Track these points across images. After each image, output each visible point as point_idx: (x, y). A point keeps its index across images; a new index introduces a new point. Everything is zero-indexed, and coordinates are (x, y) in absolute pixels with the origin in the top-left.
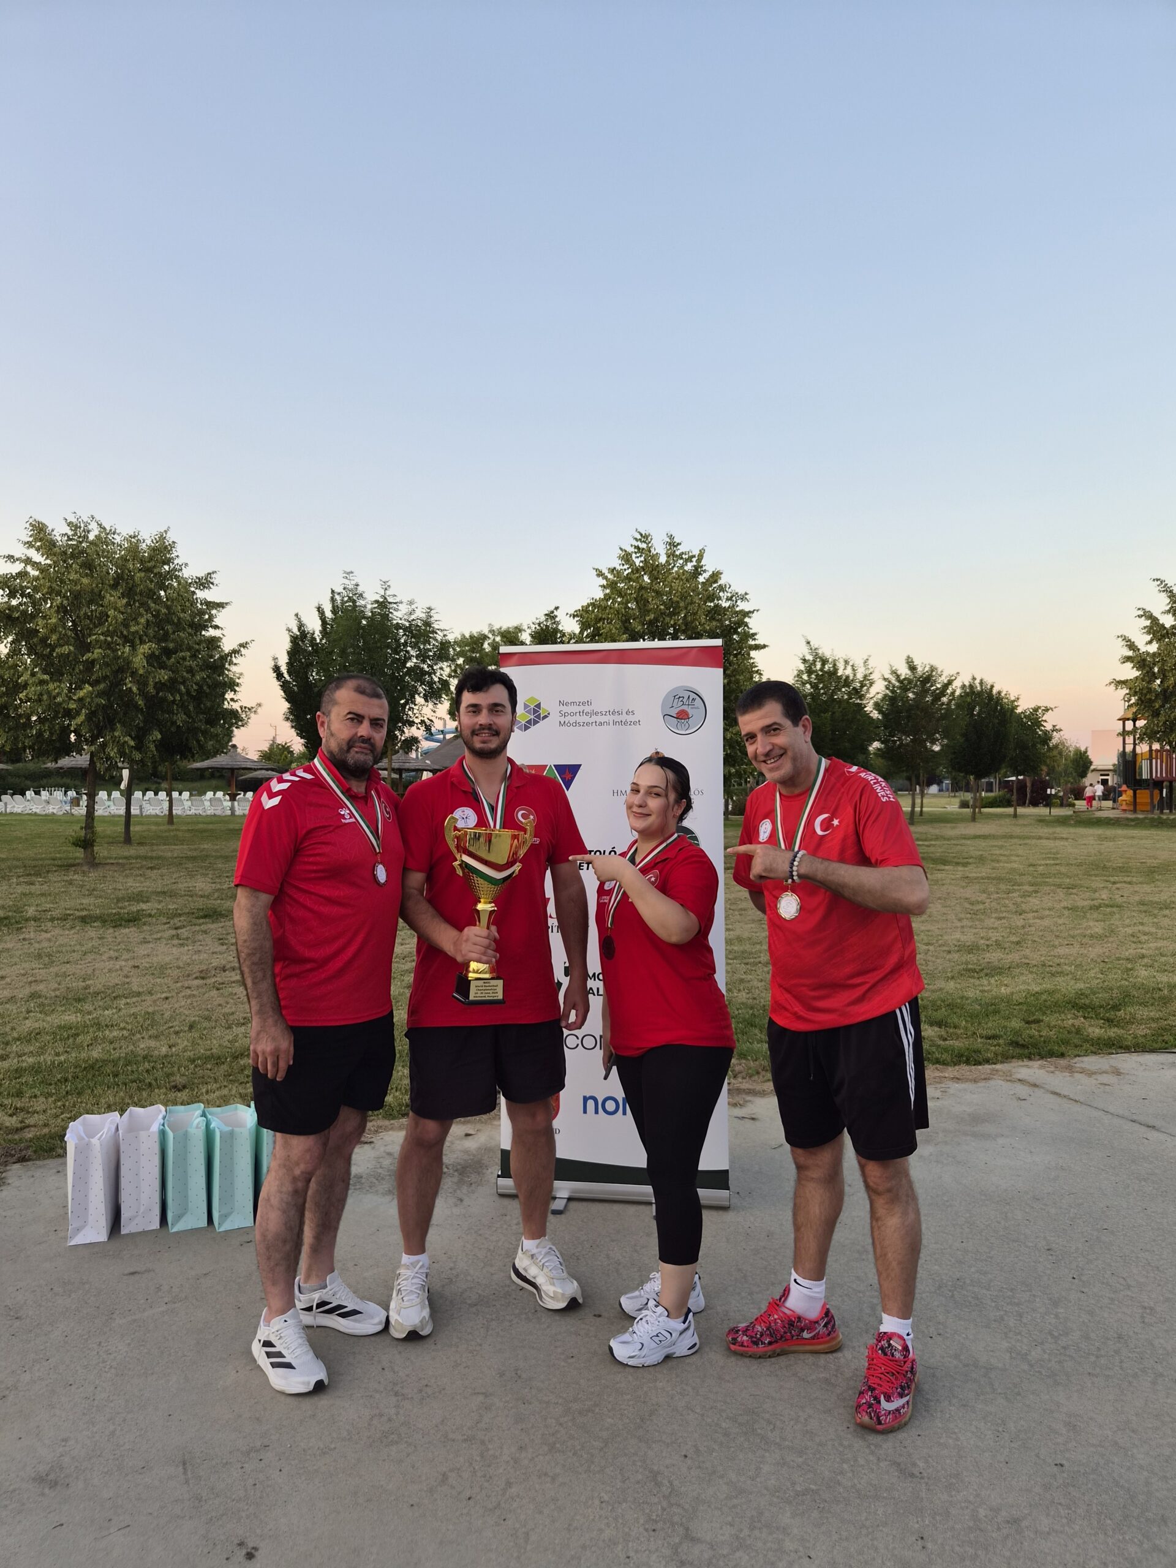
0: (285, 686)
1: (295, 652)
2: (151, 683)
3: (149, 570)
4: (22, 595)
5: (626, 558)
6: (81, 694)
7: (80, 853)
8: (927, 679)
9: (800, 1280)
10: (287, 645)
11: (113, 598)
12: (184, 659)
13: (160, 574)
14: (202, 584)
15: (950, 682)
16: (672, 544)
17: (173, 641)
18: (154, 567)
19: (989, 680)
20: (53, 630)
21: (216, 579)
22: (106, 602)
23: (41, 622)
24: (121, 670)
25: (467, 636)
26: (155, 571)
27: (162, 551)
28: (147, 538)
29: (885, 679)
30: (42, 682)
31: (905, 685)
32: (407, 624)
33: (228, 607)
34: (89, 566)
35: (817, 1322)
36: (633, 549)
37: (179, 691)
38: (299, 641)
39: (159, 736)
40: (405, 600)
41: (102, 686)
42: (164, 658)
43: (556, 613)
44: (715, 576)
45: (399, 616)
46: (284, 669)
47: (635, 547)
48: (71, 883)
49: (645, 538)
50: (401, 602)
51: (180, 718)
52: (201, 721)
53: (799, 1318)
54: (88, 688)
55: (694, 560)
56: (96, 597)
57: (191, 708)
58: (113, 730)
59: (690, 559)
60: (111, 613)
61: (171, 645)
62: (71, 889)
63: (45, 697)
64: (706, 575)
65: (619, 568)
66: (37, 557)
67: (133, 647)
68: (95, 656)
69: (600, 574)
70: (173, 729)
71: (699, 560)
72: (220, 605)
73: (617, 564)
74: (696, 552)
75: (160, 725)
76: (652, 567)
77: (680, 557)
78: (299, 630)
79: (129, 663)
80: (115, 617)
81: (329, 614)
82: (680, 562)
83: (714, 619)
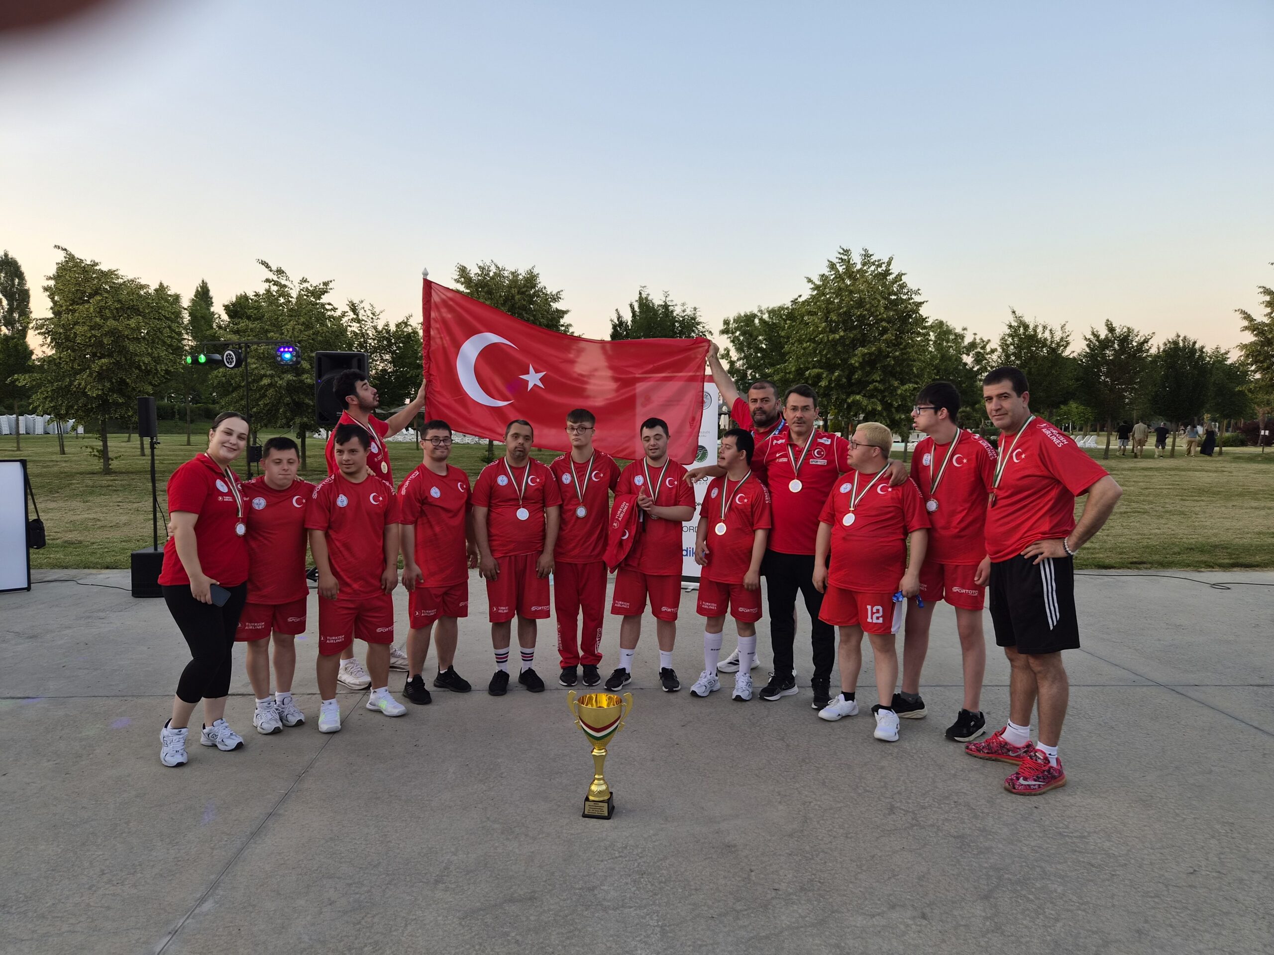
1: (615, 335)
3: (523, 293)
5: (832, 266)
8: (1125, 338)
13: (530, 294)
14: (554, 299)
15: (1146, 341)
16: (867, 255)
18: (526, 291)
21: (563, 294)
26: (527, 293)
27: (531, 280)
28: (523, 273)
29: (1084, 339)
31: (1104, 343)
32: (681, 319)
34: (490, 292)
35: (1019, 749)
36: (838, 260)
38: (619, 328)
40: (679, 304)
44: (899, 276)
45: (677, 313)
47: (839, 259)
49: (846, 252)
50: (676, 305)
53: (1007, 744)
55: (884, 265)
59: (880, 266)
64: (893, 276)
65: (827, 274)
66: (462, 288)
69: (810, 281)
71: (889, 264)
72: (565, 312)
73: (826, 271)
74: (886, 260)
76: (850, 272)
77: (873, 264)
81: (637, 310)
82: (873, 268)
83: (892, 310)
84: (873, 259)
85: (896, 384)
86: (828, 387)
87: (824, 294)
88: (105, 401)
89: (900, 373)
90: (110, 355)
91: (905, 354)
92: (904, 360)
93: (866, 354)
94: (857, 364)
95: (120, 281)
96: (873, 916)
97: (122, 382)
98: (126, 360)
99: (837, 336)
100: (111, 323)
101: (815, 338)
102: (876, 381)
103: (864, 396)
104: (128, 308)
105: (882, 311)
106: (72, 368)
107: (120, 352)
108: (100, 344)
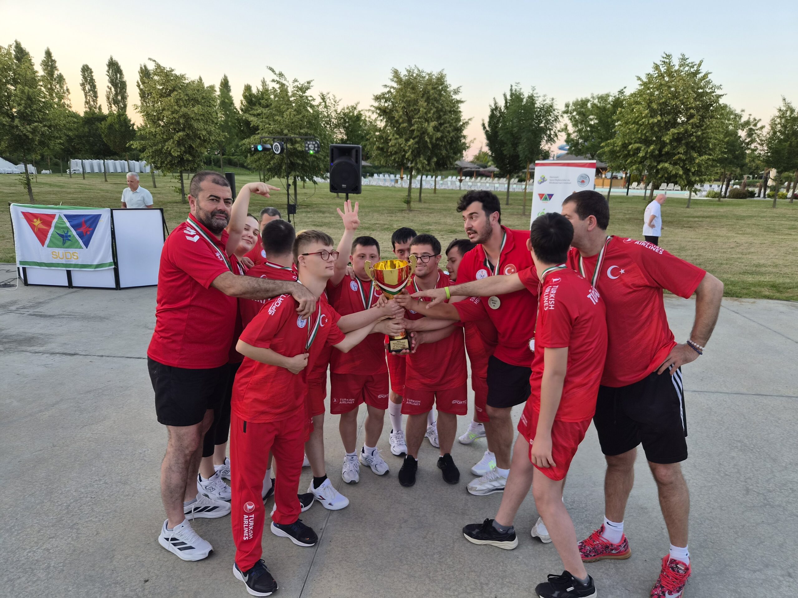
0: (487, 132)
1: (492, 117)
2: (434, 138)
3: (435, 89)
4: (389, 101)
5: (657, 67)
6: (410, 143)
7: (405, 206)
9: (610, 523)
10: (489, 113)
11: (422, 103)
12: (446, 127)
14: (455, 92)
16: (684, 59)
17: (443, 119)
18: (438, 87)
20: (401, 117)
22: (419, 104)
23: (396, 114)
26: (438, 89)
27: (441, 80)
28: (435, 73)
30: (396, 139)
32: (542, 106)
35: (620, 546)
36: (661, 63)
37: (444, 141)
38: (494, 111)
40: (542, 95)
41: (416, 140)
42: (439, 127)
45: (539, 103)
46: (487, 125)
47: (663, 61)
49: (669, 56)
50: (540, 96)
51: (444, 152)
54: (412, 141)
56: (416, 102)
57: (448, 147)
58: (420, 157)
59: (693, 67)
60: (421, 109)
63: (397, 145)
64: (702, 75)
66: (395, 85)
67: (429, 124)
68: (415, 127)
69: (639, 79)
70: (441, 157)
72: (462, 102)
74: (697, 62)
75: (436, 155)
76: (670, 72)
77: (688, 65)
79: (426, 130)
80: (423, 111)
82: (687, 68)
83: (699, 100)
84: (688, 61)
85: (695, 155)
86: (644, 158)
87: (649, 89)
88: (182, 159)
89: (699, 147)
90: (183, 130)
91: (704, 133)
92: (703, 138)
93: (675, 134)
94: (668, 141)
95: (187, 82)
96: (755, 571)
97: (191, 147)
98: (193, 133)
99: (656, 120)
100: (184, 109)
101: (638, 122)
102: (681, 153)
103: (670, 163)
104: (192, 99)
105: (692, 102)
106: (163, 138)
107: (189, 128)
108: (178, 123)
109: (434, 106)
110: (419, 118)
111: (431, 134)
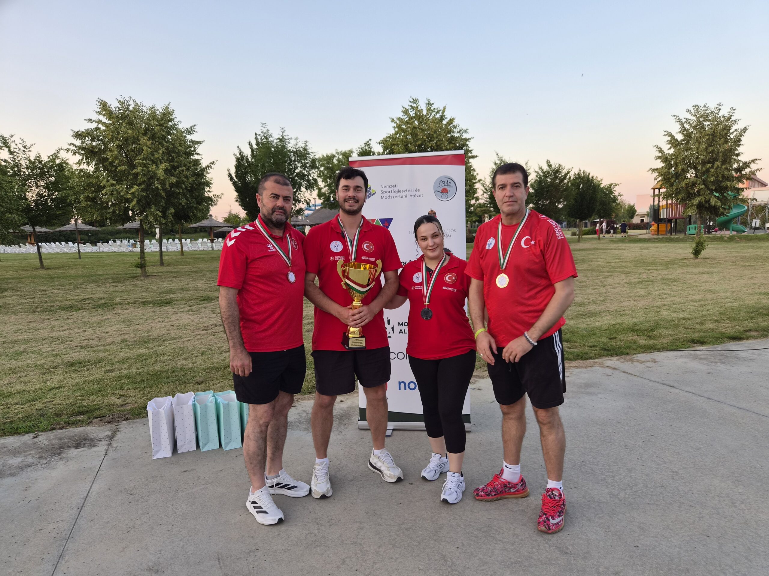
0: (235, 184)
1: (238, 167)
2: (167, 184)
3: (161, 125)
4: (98, 140)
5: (406, 112)
6: (133, 190)
7: (139, 271)
8: (557, 171)
9: (508, 466)
10: (234, 163)
11: (144, 140)
12: (183, 171)
13: (167, 127)
14: (189, 132)
15: (568, 173)
16: (429, 104)
17: (177, 162)
18: (164, 123)
19: (587, 171)
20: (116, 158)
21: (196, 129)
22: (141, 142)
23: (109, 154)
24: (152, 178)
25: (325, 156)
26: (165, 125)
27: (167, 115)
28: (160, 109)
29: (536, 172)
30: (112, 185)
31: (546, 174)
32: (295, 150)
33: (203, 143)
34: (131, 124)
35: (517, 484)
37: (182, 187)
38: (240, 160)
39: (174, 211)
40: (293, 138)
41: (143, 186)
42: (173, 171)
43: (370, 142)
44: (451, 121)
45: (291, 146)
46: (234, 175)
47: (410, 106)
48: (136, 285)
49: (415, 101)
50: (291, 139)
51: (183, 201)
52: (194, 202)
53: (509, 483)
54: (136, 187)
55: (441, 112)
56: (136, 140)
57: (188, 196)
58: (150, 208)
59: (438, 112)
60: (144, 148)
61: (176, 164)
62: (136, 288)
63: (115, 192)
64: (447, 120)
65: (402, 117)
66: (104, 120)
67: (157, 165)
68: (139, 171)
69: (393, 121)
70: (180, 207)
71: (443, 112)
72: (199, 143)
73: (401, 115)
74: (442, 108)
75: (174, 206)
76: (419, 117)
77: (433, 111)
78: (240, 154)
79: (155, 174)
80: (147, 151)
81: (255, 146)
82: (433, 114)
84: (434, 106)
87: (403, 131)
109: (163, 146)
110: (142, 159)
111: (162, 178)
